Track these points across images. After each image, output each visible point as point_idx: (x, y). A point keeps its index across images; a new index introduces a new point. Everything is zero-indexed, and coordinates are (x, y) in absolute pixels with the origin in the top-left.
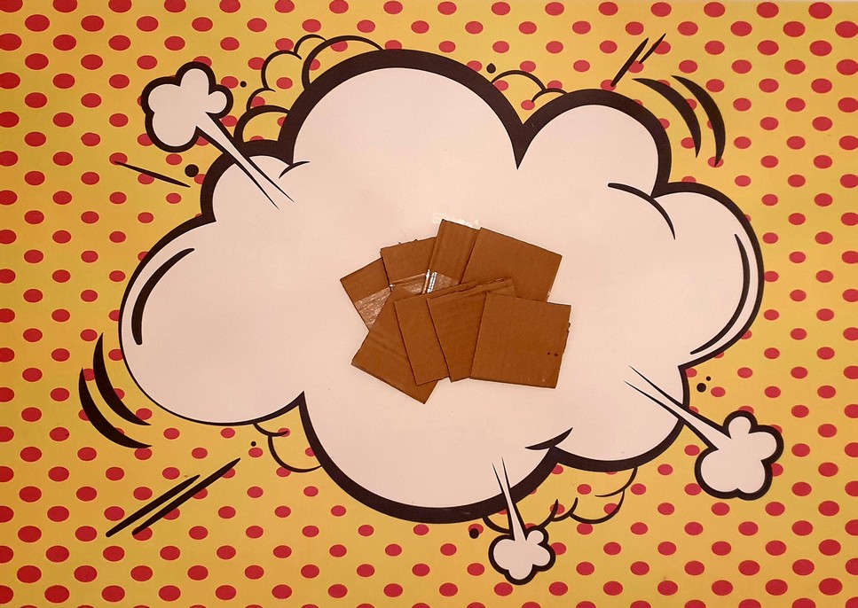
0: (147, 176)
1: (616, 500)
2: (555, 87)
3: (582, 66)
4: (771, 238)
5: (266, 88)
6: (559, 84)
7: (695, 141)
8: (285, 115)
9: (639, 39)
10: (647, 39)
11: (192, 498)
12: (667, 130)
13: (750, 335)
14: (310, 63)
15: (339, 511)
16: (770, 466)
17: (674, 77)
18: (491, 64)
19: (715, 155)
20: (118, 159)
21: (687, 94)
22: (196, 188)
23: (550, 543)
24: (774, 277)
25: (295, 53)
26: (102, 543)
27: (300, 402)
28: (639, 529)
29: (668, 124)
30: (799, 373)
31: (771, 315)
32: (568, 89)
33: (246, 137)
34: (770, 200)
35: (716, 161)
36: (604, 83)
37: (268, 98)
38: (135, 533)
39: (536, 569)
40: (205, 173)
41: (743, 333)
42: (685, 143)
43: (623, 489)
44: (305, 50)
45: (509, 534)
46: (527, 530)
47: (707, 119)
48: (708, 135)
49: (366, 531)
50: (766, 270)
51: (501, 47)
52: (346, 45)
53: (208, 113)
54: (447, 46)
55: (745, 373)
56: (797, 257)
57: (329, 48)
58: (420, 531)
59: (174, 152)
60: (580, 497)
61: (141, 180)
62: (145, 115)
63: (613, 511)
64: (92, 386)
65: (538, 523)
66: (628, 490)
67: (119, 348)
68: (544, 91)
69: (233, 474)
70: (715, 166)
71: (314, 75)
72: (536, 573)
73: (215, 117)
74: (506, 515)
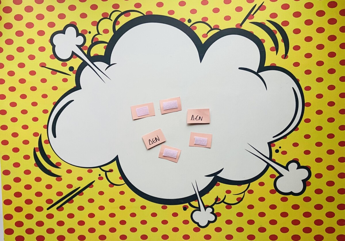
0: (54, 72)
1: (241, 196)
2: (216, 27)
3: (227, 18)
4: (308, 88)
5: (99, 34)
6: (218, 26)
7: (276, 48)
8: (106, 45)
9: (252, 5)
10: (256, 4)
11: (78, 196)
12: (264, 44)
13: (298, 129)
14: (116, 22)
15: (133, 200)
16: (306, 183)
17: (267, 20)
18: (189, 19)
19: (284, 54)
20: (43, 65)
21: (273, 28)
22: (74, 76)
23: (215, 212)
24: (309, 105)
25: (110, 19)
26: (45, 212)
27: (116, 159)
28: (251, 207)
29: (264, 41)
30: (319, 144)
31: (308, 121)
32: (222, 28)
33: (92, 55)
34: (308, 72)
35: (285, 56)
36: (237, 25)
37: (100, 38)
38: (58, 208)
39: (209, 222)
40: (76, 70)
41: (296, 128)
42: (272, 49)
43: (244, 192)
44: (113, 17)
45: (199, 209)
46: (206, 207)
47: (281, 38)
48: (281, 45)
49: (143, 207)
50: (305, 102)
51: (194, 11)
52: (130, 14)
53: (77, 45)
54: (171, 12)
55: (296, 145)
56: (320, 96)
57: (123, 15)
58: (164, 208)
59: (64, 61)
60: (227, 195)
61: (52, 73)
62: (52, 47)
63: (240, 200)
64: (38, 154)
65: (210, 205)
66: (246, 192)
67: (48, 139)
68: (212, 29)
69: (93, 186)
70: (284, 58)
71: (117, 27)
72: (209, 224)
73: (79, 47)
74: (197, 202)
